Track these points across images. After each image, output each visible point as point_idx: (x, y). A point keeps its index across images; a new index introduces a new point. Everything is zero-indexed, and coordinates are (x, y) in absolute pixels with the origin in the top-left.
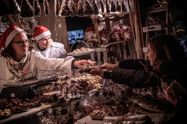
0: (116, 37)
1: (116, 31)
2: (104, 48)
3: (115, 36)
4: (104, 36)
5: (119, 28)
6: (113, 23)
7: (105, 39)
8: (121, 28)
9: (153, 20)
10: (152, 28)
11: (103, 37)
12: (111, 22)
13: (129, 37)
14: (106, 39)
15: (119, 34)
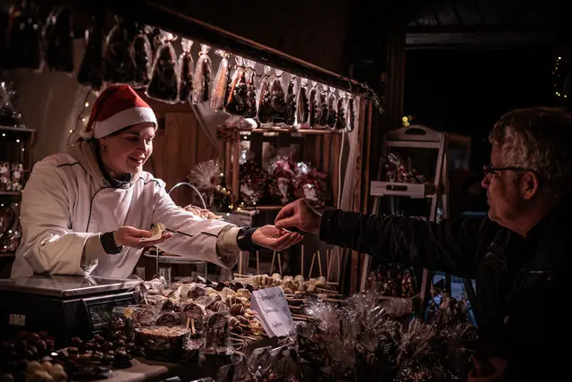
0: (280, 192)
1: (283, 176)
2: (246, 217)
3: (278, 188)
4: (247, 182)
5: (286, 167)
6: (269, 149)
7: (249, 193)
8: (292, 167)
9: (402, 167)
10: (397, 188)
11: (246, 186)
12: (265, 145)
13: (316, 199)
14: (252, 192)
15: (287, 183)
